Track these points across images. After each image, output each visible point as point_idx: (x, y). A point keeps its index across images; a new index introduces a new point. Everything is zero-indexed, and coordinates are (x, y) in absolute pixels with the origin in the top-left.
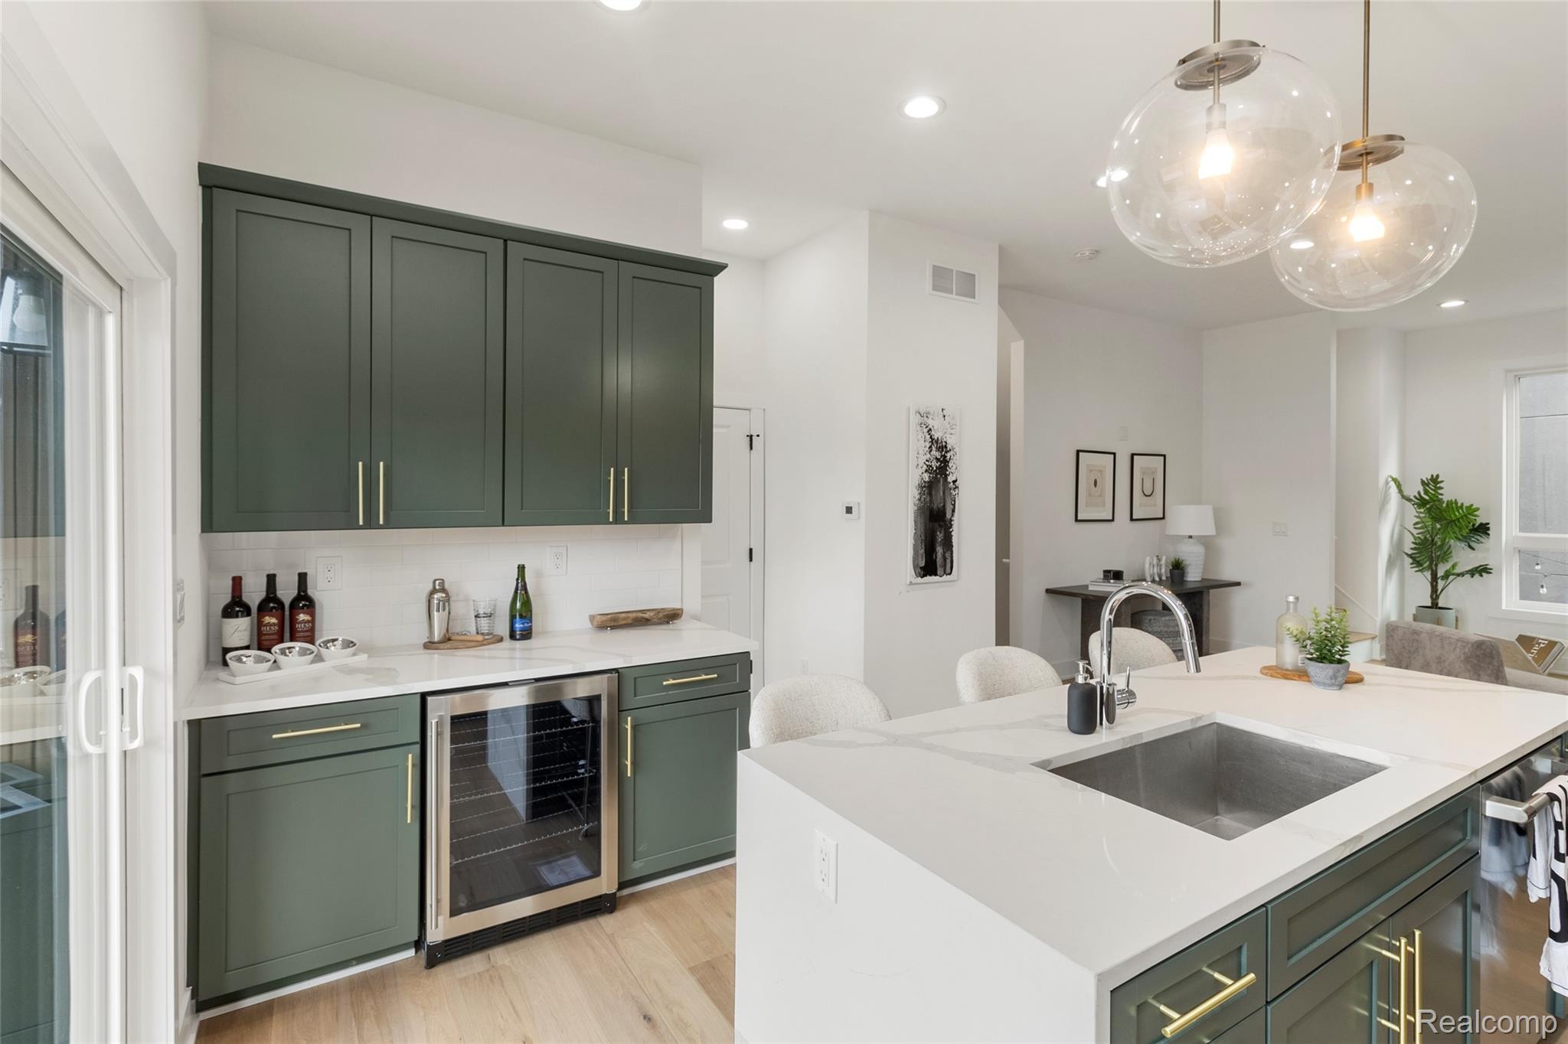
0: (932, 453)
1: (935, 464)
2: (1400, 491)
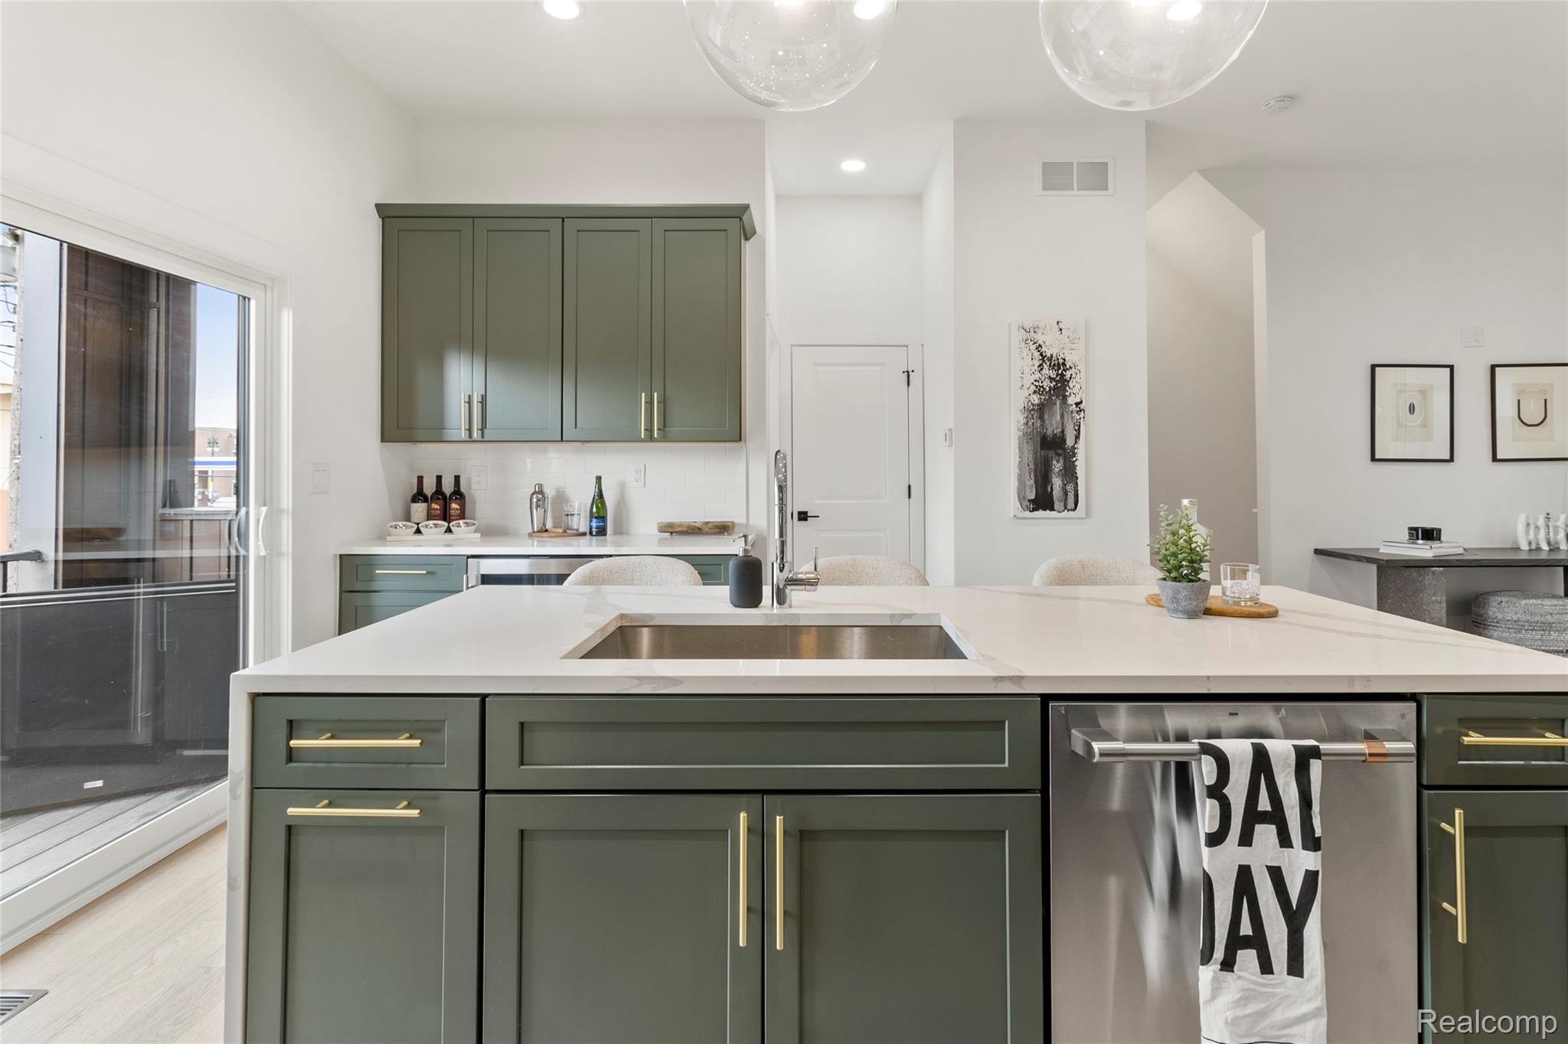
0: (1043, 372)
1: (1047, 384)
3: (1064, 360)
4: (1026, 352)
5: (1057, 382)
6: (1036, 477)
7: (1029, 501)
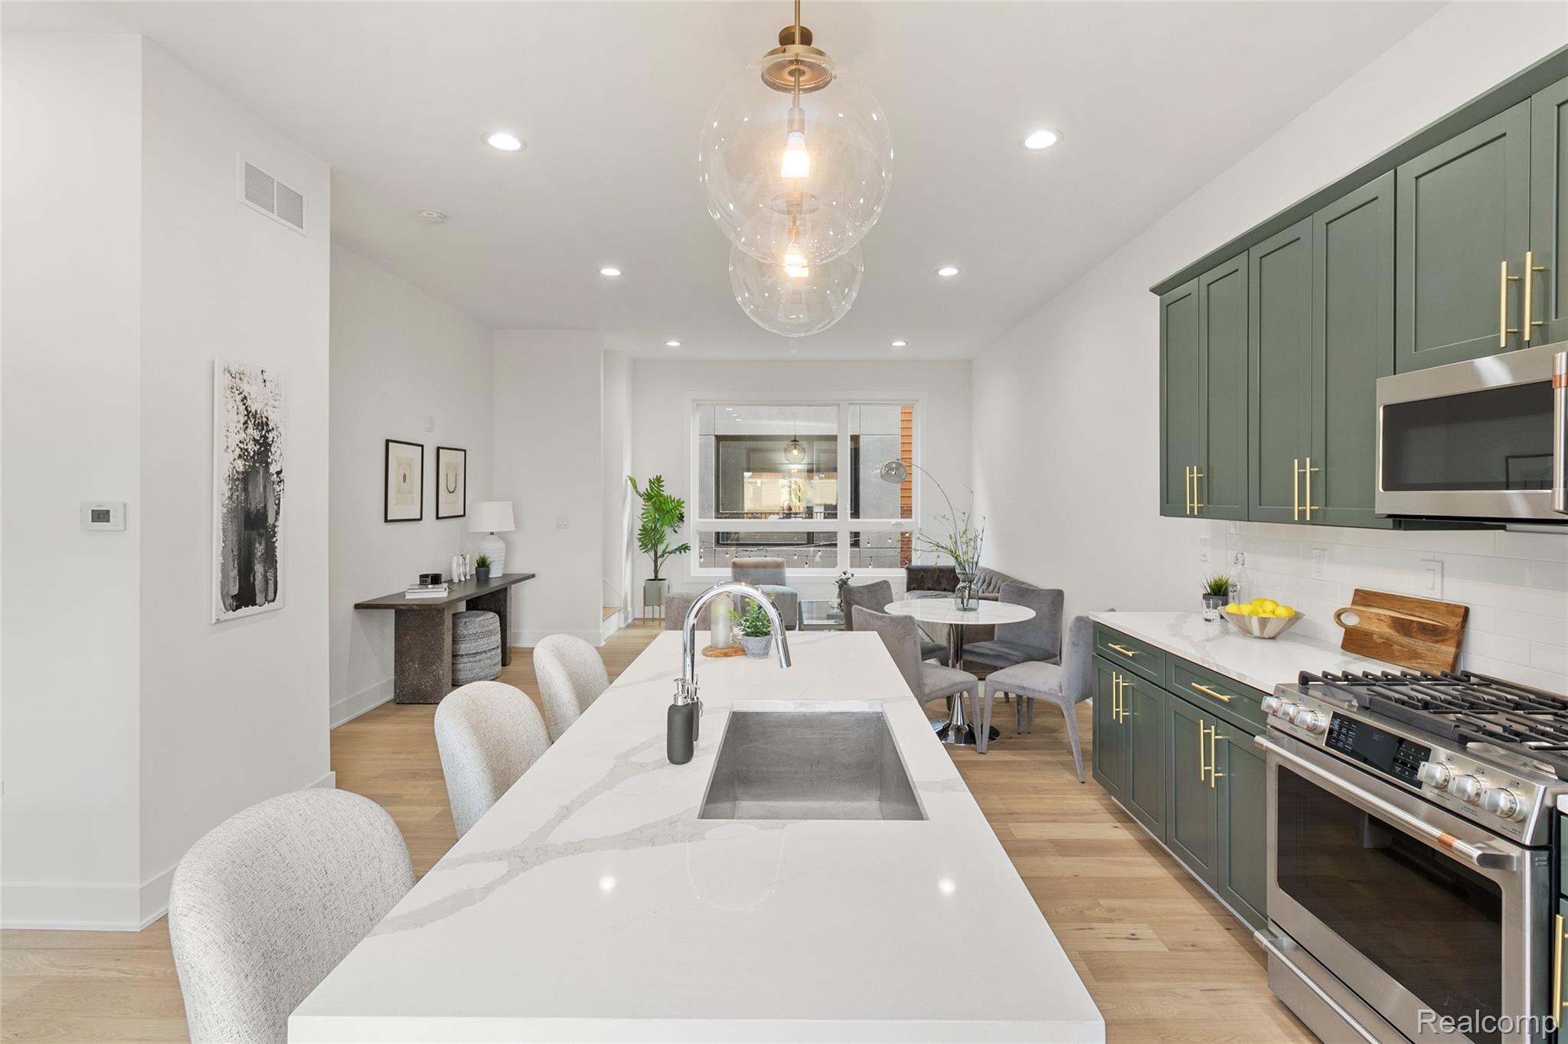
0: (248, 432)
1: (252, 448)
2: (635, 487)
3: (267, 419)
4: (231, 403)
5: (260, 444)
6: (239, 565)
7: (232, 597)
